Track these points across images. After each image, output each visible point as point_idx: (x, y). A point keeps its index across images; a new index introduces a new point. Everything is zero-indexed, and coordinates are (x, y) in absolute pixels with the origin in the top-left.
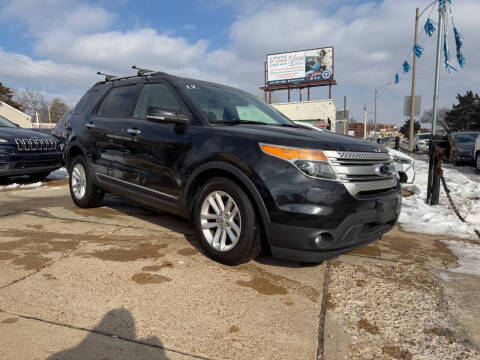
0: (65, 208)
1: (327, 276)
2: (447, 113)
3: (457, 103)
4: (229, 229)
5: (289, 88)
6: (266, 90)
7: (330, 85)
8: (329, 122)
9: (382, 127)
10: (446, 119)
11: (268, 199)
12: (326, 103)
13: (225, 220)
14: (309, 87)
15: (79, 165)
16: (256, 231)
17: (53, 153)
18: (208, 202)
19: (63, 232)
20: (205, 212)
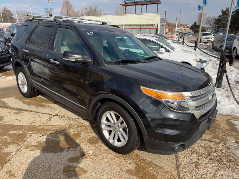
0: (16, 98)
1: (177, 160)
2: (216, 20)
3: (221, 14)
4: (119, 133)
5: (135, 5)
6: (123, 5)
7: (158, 4)
8: (157, 25)
9: (181, 25)
10: (214, 23)
11: (147, 126)
12: (156, 15)
13: (117, 128)
14: (147, 4)
15: (21, 73)
16: (138, 140)
17: (5, 56)
18: (106, 115)
19: (16, 123)
20: (104, 120)
